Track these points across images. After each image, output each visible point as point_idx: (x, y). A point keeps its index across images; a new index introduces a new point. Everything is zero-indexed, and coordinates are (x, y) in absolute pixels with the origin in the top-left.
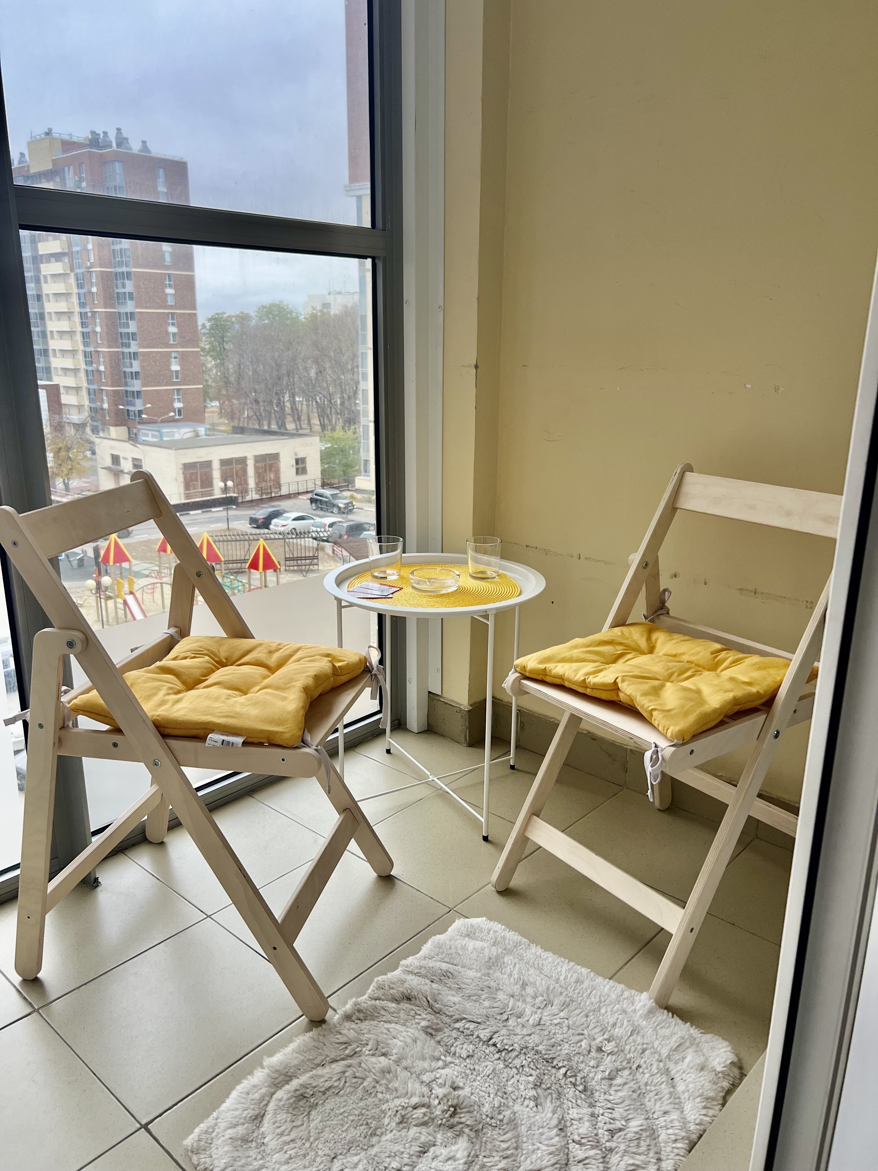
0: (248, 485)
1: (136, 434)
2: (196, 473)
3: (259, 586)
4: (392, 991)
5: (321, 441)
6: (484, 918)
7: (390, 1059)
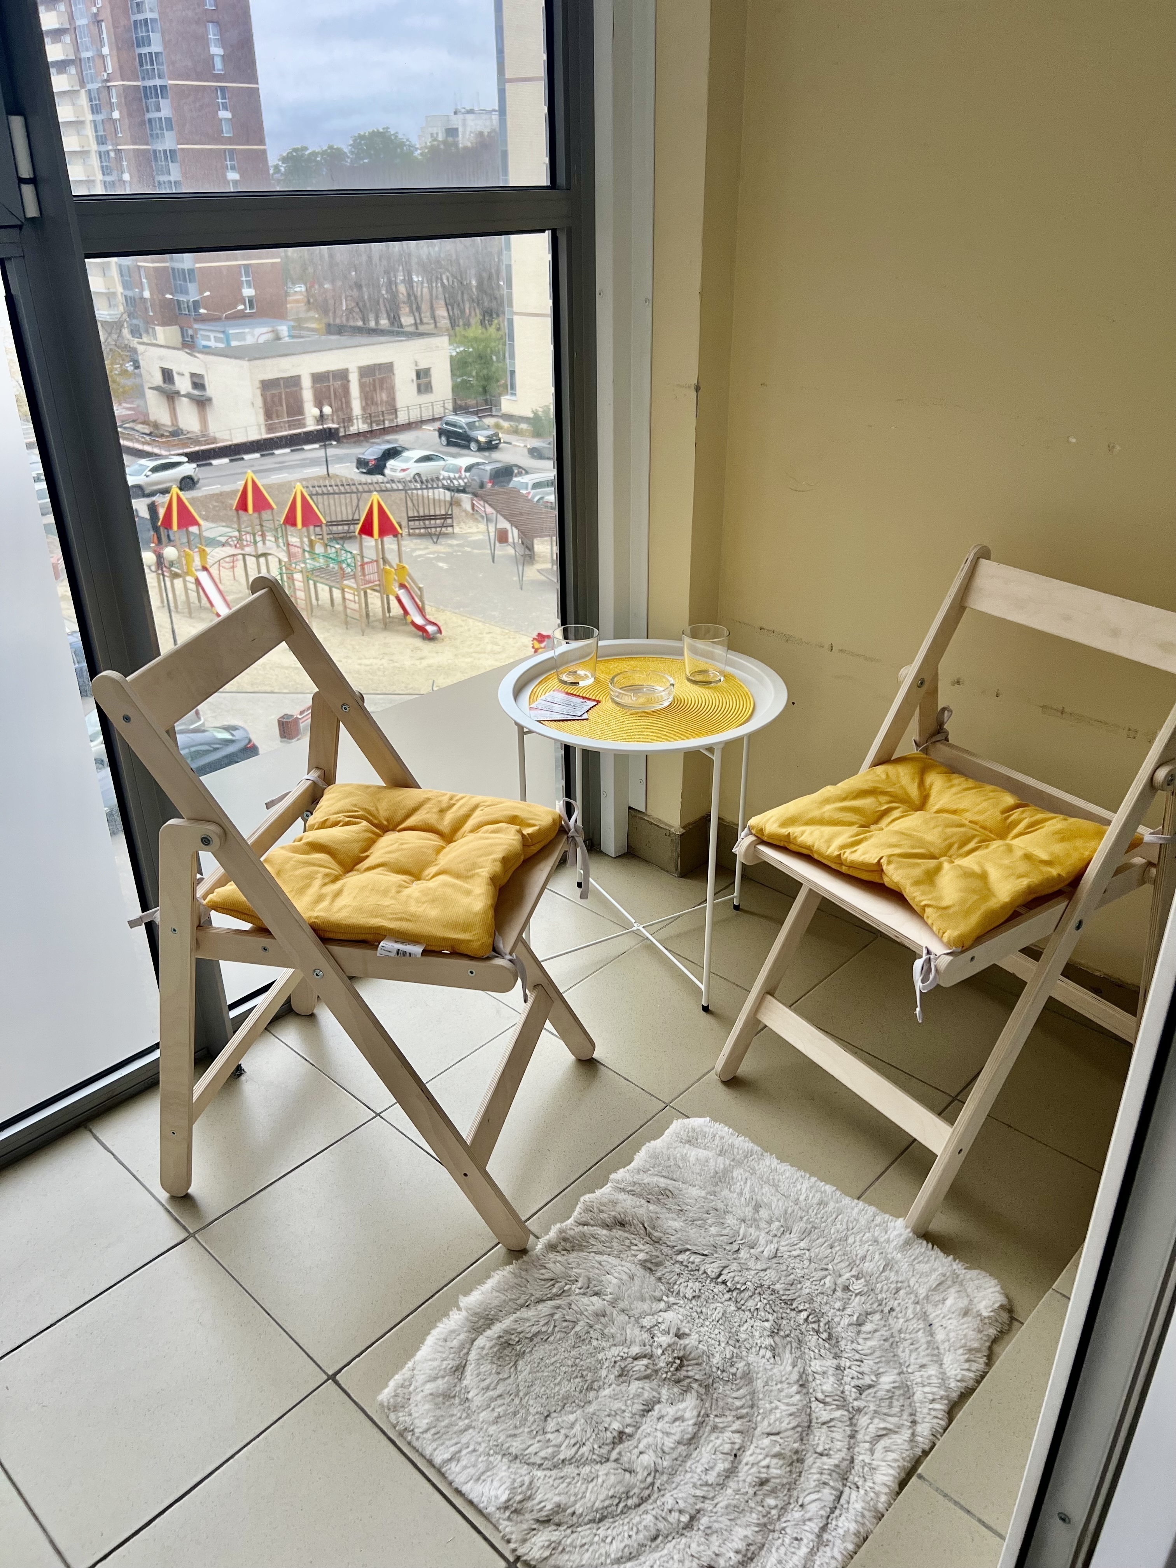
0: (351, 409)
1: (192, 337)
2: (280, 393)
3: (375, 558)
4: (602, 1215)
5: (451, 344)
6: (708, 1119)
7: (604, 1300)
